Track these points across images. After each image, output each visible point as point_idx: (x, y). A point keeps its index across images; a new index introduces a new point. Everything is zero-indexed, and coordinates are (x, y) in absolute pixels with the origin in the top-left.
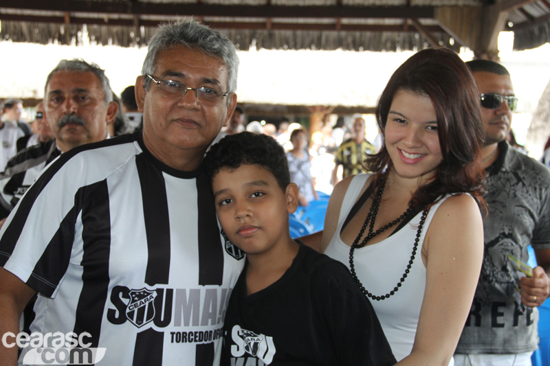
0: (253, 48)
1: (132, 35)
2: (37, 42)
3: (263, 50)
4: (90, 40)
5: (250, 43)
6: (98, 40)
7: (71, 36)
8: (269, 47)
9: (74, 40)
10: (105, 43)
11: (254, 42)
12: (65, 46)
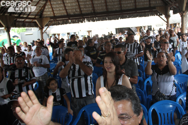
0: (119, 19)
1: (95, 19)
2: (77, 23)
3: (121, 19)
4: (87, 21)
5: (119, 18)
6: (88, 21)
7: (83, 21)
8: (123, 18)
9: (84, 22)
10: (90, 21)
11: (120, 18)
12: (82, 23)
